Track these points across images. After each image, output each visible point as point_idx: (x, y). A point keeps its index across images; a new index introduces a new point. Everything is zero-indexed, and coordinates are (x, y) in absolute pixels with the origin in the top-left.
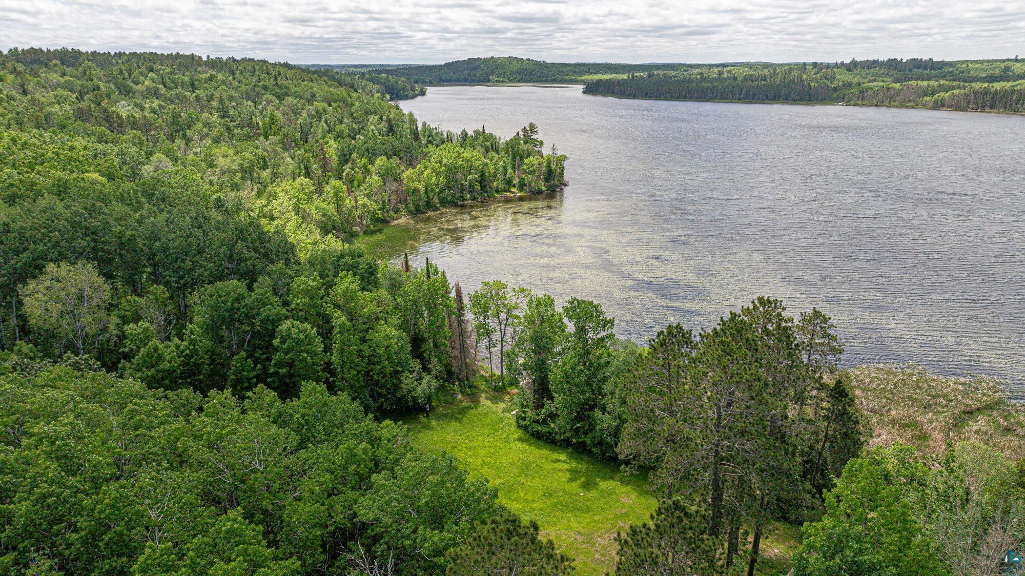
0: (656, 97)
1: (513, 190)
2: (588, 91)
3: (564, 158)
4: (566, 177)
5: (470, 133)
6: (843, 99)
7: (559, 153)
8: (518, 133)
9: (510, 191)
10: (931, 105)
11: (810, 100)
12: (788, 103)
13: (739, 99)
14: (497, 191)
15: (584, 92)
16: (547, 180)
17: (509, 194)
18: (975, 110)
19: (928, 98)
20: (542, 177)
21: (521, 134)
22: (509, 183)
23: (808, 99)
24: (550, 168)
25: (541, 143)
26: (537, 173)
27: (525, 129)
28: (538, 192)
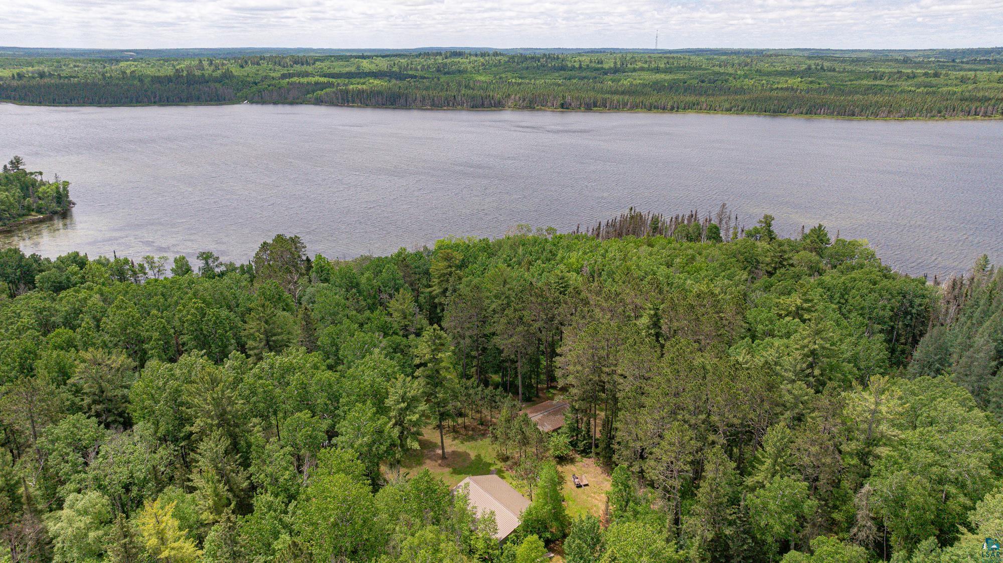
1: (33, 213)
3: (66, 184)
4: (72, 198)
6: (246, 98)
7: (61, 180)
8: (5, 166)
9: (31, 215)
10: (313, 100)
13: (154, 102)
14: (20, 216)
16: (58, 203)
17: (30, 217)
18: (343, 105)
19: (310, 96)
20: (55, 200)
21: (9, 166)
22: (29, 209)
23: (218, 100)
24: (58, 192)
25: (41, 173)
26: (50, 198)
27: (12, 162)
28: (55, 213)
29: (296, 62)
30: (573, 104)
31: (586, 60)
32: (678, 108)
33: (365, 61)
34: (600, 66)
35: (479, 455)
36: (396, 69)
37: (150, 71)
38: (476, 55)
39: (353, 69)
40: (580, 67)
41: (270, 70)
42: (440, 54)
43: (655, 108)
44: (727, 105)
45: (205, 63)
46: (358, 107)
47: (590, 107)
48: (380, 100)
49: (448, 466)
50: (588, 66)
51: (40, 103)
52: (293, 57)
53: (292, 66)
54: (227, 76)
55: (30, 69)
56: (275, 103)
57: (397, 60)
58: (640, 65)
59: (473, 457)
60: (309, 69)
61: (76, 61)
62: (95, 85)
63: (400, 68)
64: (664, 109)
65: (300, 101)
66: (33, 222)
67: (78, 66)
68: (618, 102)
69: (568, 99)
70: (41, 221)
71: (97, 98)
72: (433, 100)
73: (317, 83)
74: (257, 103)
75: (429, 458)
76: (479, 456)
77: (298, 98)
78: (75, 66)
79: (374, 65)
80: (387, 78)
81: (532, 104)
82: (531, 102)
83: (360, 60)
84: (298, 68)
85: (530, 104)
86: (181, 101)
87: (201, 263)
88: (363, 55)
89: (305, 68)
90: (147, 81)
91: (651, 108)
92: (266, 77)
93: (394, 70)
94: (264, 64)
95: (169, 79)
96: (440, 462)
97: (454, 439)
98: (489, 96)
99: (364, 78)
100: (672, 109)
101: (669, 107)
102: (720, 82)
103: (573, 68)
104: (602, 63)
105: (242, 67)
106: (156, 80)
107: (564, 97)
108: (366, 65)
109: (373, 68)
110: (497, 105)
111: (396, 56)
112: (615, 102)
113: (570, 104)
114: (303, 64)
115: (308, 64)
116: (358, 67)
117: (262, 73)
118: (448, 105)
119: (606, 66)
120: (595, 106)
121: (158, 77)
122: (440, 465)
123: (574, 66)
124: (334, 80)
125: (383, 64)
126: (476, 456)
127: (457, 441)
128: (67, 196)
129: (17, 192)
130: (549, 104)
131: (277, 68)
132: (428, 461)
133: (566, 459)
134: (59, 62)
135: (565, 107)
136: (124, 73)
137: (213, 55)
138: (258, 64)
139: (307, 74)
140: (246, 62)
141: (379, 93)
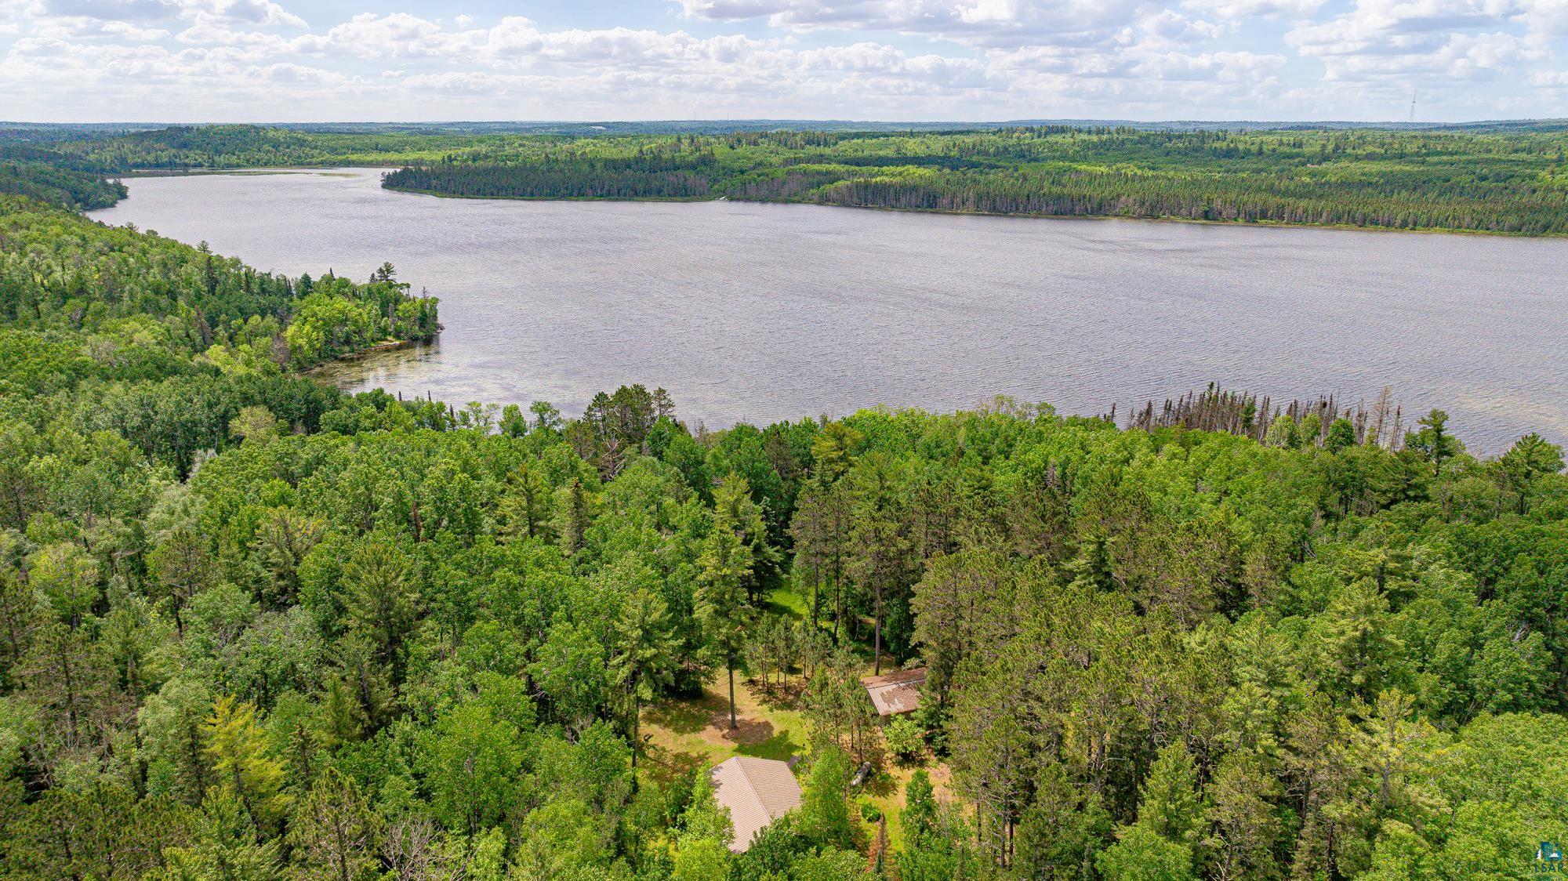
0: (492, 194)
1: (389, 338)
2: (390, 183)
3: (436, 301)
4: (440, 320)
5: (315, 278)
6: (724, 193)
7: (431, 296)
8: (373, 275)
9: (387, 340)
10: (816, 198)
11: (686, 195)
12: (662, 201)
13: (601, 196)
14: (373, 341)
15: (384, 186)
16: (422, 326)
17: (385, 343)
18: (858, 206)
19: (814, 191)
20: (418, 322)
21: (377, 275)
22: (384, 332)
23: (684, 193)
24: (423, 312)
25: (408, 286)
26: (412, 319)
27: (381, 271)
28: (415, 339)
29: (809, 142)
30: (1224, 213)
31: (1272, 140)
32: (1415, 224)
33: (912, 141)
34: (1297, 150)
35: (787, 731)
36: (954, 153)
37: (610, 152)
38: (1089, 132)
39: (890, 152)
40: (1260, 153)
41: (771, 152)
42: (1032, 130)
43: (1372, 223)
44: (1513, 220)
45: (686, 142)
46: (880, 209)
47: (1254, 217)
48: (913, 199)
49: (735, 739)
50: (1274, 150)
51: (462, 195)
52: (806, 133)
53: (803, 148)
54: (707, 161)
55: (468, 149)
56: (763, 201)
57: (960, 138)
58: (1370, 149)
59: (776, 733)
60: (827, 151)
61: (522, 138)
62: (534, 169)
63: (961, 150)
64: (1389, 225)
65: (796, 198)
66: (387, 350)
67: (524, 145)
68: (1305, 211)
69: (1218, 204)
70: (399, 348)
71: (529, 189)
72: (994, 201)
73: (828, 173)
74: (738, 200)
75: (713, 724)
76: (784, 734)
77: (796, 195)
78: (521, 145)
79: (923, 147)
80: (937, 167)
81: (1154, 210)
82: (1153, 208)
83: (906, 139)
84: (812, 150)
85: (1152, 210)
86: (636, 194)
87: (535, 417)
88: (913, 132)
89: (821, 150)
90: (599, 166)
91: (1365, 222)
92: (760, 164)
93: (952, 154)
94: (764, 144)
95: (627, 164)
96: (726, 731)
97: (764, 701)
98: (1084, 197)
99: (903, 165)
100: (1404, 225)
101: (1398, 222)
102: (1518, 180)
103: (1247, 153)
104: (1301, 146)
105: (732, 147)
106: (612, 165)
107: (1209, 201)
108: (913, 147)
109: (921, 151)
110: (1096, 210)
111: (962, 133)
112: (1300, 211)
113: (1220, 213)
114: (819, 145)
115: (826, 144)
116: (898, 150)
117: (758, 158)
118: (1017, 209)
119: (1306, 150)
120: (1264, 216)
121: (613, 161)
122: (724, 736)
123: (1249, 150)
124: (857, 168)
125: (937, 146)
126: (781, 732)
127: (765, 706)
128: (435, 317)
129: (374, 308)
130: (1183, 211)
131: (781, 149)
132: (710, 728)
133: (914, 758)
134: (502, 140)
135: (1210, 216)
136: (573, 154)
137: (698, 131)
138: (756, 144)
139: (821, 159)
140: (739, 141)
141: (914, 189)
